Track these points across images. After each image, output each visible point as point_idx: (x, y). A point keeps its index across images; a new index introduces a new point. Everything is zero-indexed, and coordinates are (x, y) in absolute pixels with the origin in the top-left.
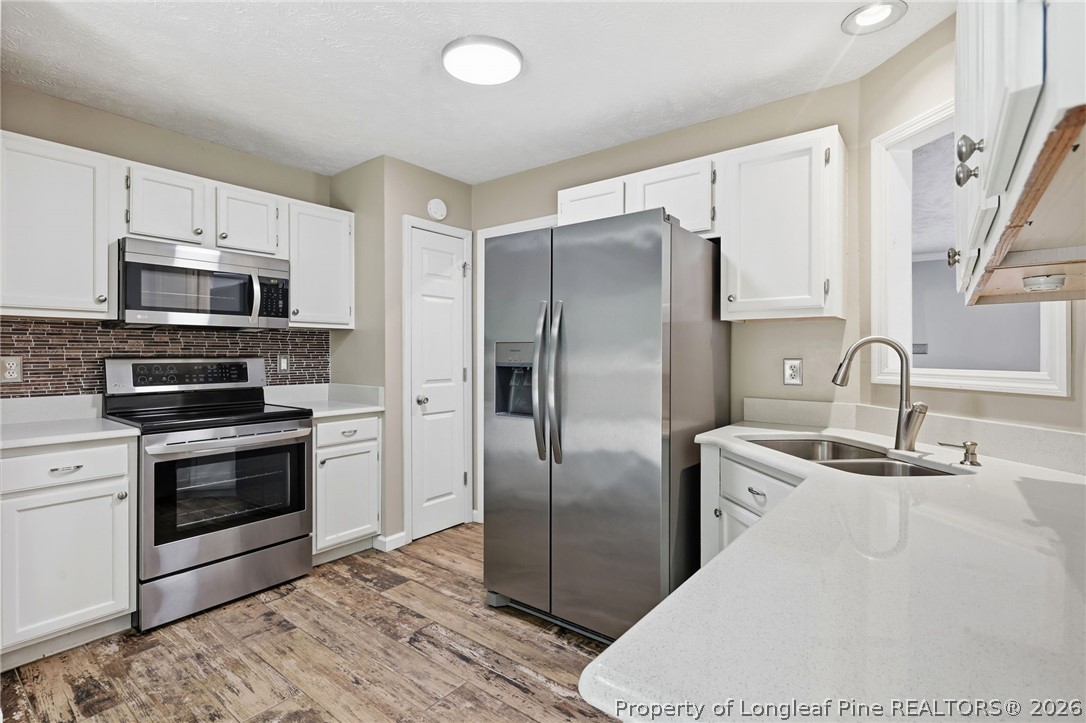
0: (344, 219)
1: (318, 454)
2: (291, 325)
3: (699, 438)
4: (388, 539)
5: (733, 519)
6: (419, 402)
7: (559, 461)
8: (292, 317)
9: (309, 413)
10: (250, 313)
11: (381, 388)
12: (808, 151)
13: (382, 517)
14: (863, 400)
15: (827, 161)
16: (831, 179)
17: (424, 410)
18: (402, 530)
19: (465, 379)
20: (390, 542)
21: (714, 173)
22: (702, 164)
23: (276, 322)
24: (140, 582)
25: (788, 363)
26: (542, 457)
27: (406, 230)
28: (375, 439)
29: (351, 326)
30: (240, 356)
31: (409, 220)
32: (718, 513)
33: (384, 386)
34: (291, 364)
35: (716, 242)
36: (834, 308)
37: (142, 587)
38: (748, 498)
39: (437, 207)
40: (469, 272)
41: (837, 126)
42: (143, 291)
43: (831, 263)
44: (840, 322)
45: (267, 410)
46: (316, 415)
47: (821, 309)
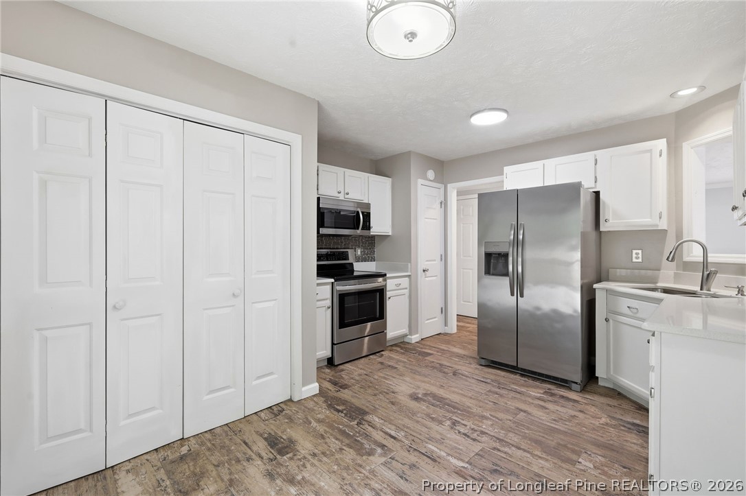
0: (387, 182)
1: (388, 294)
2: (371, 234)
3: (595, 286)
4: (413, 337)
5: (615, 321)
6: (424, 271)
7: (522, 296)
8: (371, 230)
9: (385, 275)
10: (358, 229)
11: (409, 264)
12: (650, 151)
13: (410, 327)
14: (677, 270)
15: (660, 155)
16: (662, 164)
17: (425, 275)
18: (417, 334)
19: (441, 260)
20: (415, 338)
21: (596, 160)
22: (590, 156)
23: (365, 233)
24: (333, 344)
25: (634, 252)
26: (512, 294)
27: (419, 186)
28: (406, 288)
29: (390, 234)
30: (344, 248)
31: (420, 181)
32: (607, 320)
33: (410, 262)
34: (361, 252)
35: (597, 194)
36: (663, 225)
37: (335, 346)
38: (627, 311)
39: (431, 174)
40: (443, 205)
41: (665, 139)
42: (325, 220)
43: (662, 204)
44: (664, 232)
45: (355, 274)
46: (388, 276)
47: (657, 226)
